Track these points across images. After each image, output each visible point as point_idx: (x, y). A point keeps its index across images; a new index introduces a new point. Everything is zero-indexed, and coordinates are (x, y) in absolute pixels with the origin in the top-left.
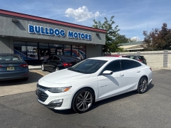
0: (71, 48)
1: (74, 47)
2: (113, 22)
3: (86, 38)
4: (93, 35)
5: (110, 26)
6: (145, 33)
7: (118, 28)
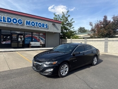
0: (32, 34)
1: (35, 34)
2: (69, 16)
3: (43, 26)
4: (50, 24)
5: (67, 18)
6: (91, 24)
7: (73, 21)
